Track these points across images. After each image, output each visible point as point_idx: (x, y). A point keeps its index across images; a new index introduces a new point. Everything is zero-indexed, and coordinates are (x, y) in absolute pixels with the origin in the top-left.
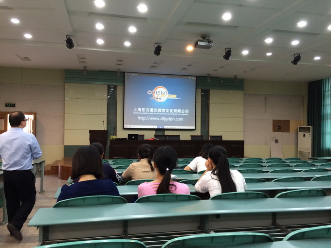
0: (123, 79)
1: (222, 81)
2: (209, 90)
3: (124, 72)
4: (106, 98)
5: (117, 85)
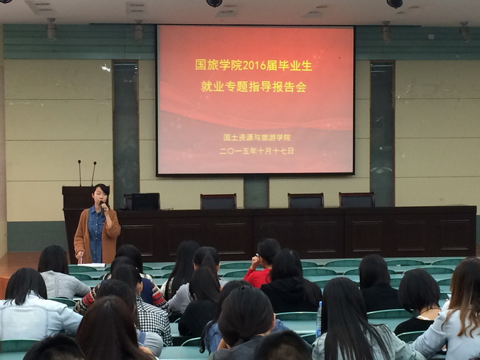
0: (151, 43)
3: (155, 25)
4: (110, 94)
5: (138, 60)
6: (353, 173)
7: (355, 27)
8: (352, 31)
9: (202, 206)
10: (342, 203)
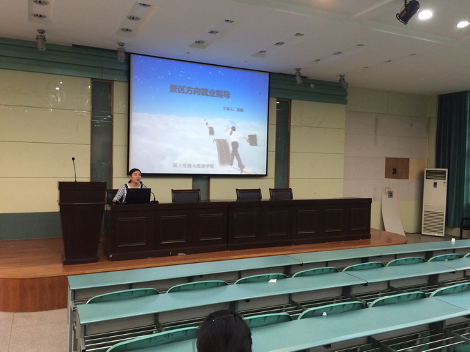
0: (125, 67)
1: (312, 86)
2: (291, 100)
3: (128, 55)
4: (89, 108)
5: (113, 81)
6: (267, 175)
7: (270, 73)
8: (267, 75)
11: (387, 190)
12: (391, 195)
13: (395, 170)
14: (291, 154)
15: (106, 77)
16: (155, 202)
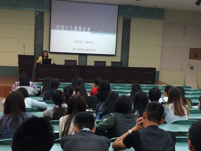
0: (49, 6)
1: (143, 10)
2: (131, 18)
4: (34, 23)
5: (44, 12)
6: (115, 55)
7: (119, 5)
8: (117, 7)
9: (65, 64)
10: (112, 65)
11: (190, 66)
12: (192, 68)
13: (196, 55)
14: (130, 45)
15: (41, 10)
16: (54, 64)
